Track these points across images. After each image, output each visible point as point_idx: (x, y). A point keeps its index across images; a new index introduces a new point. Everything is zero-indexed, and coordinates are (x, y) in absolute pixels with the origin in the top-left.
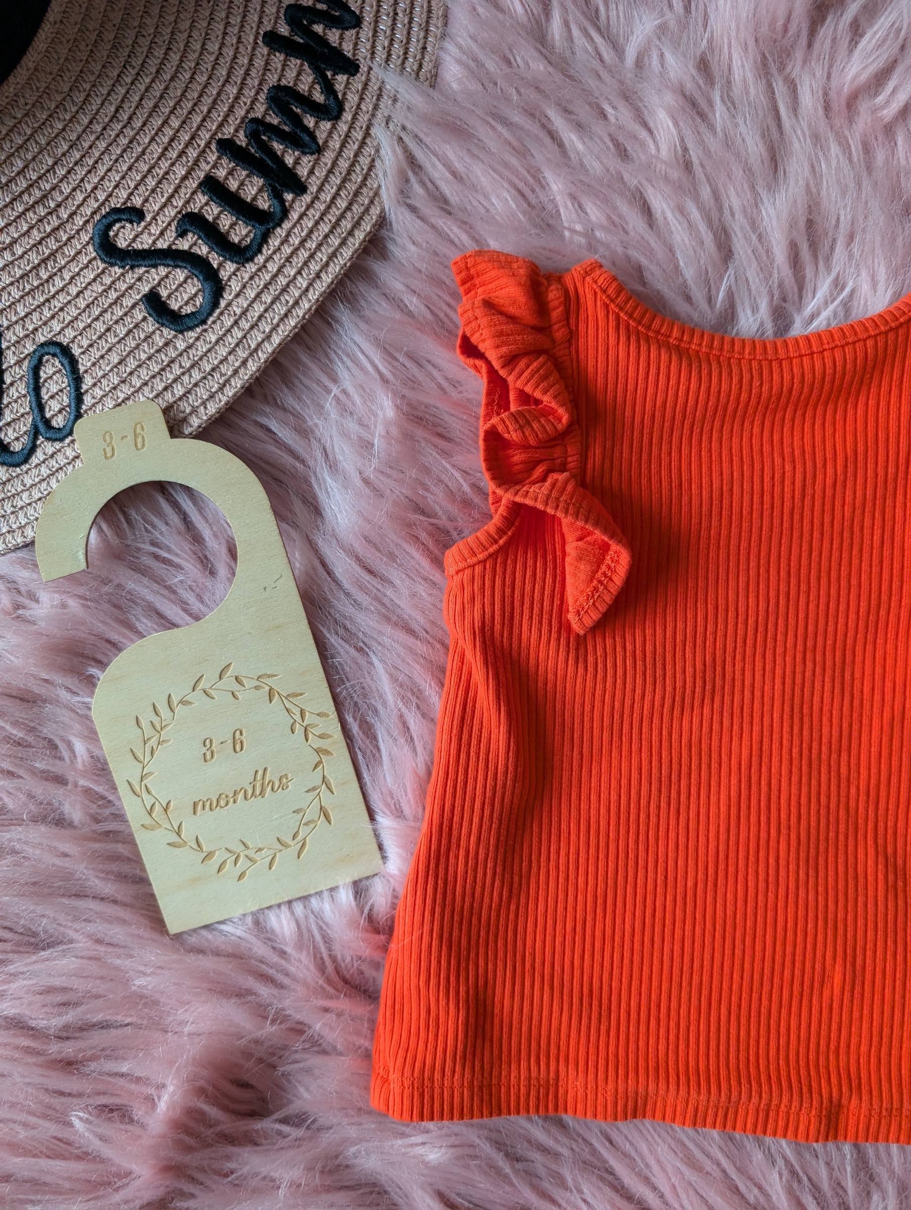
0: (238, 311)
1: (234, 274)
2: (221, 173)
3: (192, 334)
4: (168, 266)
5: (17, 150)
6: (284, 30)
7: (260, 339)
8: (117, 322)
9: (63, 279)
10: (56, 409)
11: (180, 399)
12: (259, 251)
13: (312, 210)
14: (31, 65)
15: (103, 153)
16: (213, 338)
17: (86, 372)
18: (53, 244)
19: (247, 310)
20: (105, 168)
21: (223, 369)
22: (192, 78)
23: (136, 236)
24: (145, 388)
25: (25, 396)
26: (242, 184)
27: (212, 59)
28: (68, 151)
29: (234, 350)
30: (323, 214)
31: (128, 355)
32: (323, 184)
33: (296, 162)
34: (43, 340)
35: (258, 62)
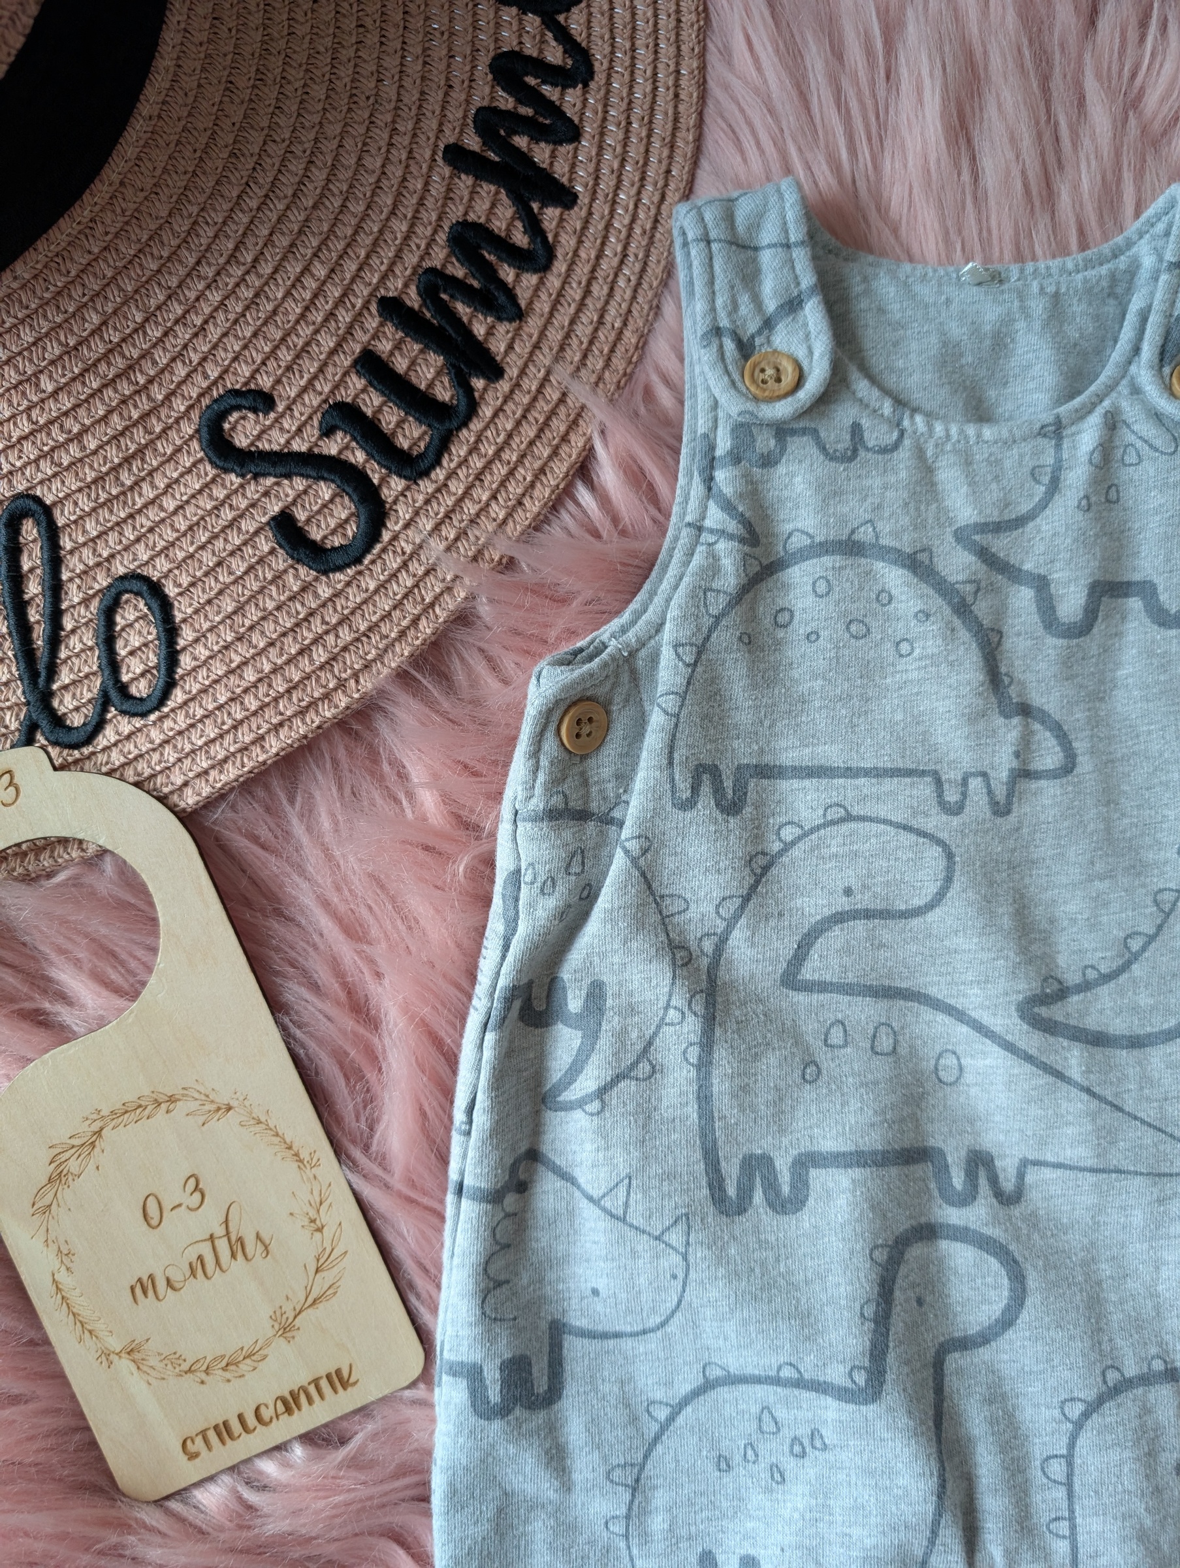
0: (408, 549)
1: (403, 494)
2: (384, 347)
3: (340, 578)
4: (307, 477)
5: (92, 300)
6: (473, 142)
7: (438, 590)
8: (232, 554)
9: (154, 487)
10: (138, 671)
11: (321, 668)
12: (438, 462)
13: (511, 405)
15: (216, 309)
16: (372, 586)
17: (184, 621)
18: (140, 436)
19: (421, 547)
20: (219, 331)
21: (385, 628)
22: (344, 206)
24: (271, 650)
25: (91, 649)
26: (413, 363)
27: (372, 180)
28: (165, 303)
29: (401, 603)
30: (527, 410)
31: (248, 601)
32: (526, 365)
33: (490, 332)
34: (122, 571)
35: (438, 186)
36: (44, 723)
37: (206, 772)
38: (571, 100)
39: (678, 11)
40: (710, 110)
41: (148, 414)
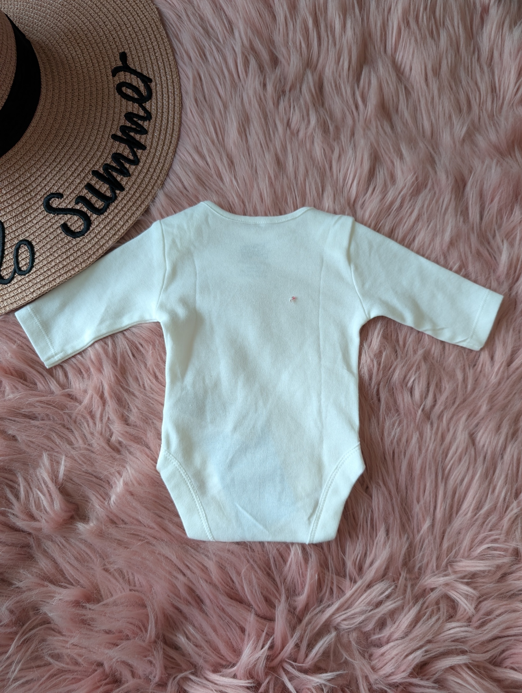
0: (97, 232)
1: (96, 218)
2: (93, 182)
3: (78, 239)
4: (71, 214)
5: (17, 171)
6: (119, 134)
7: (104, 242)
8: (50, 234)
9: (31, 217)
10: (24, 264)
11: (72, 261)
12: (106, 211)
13: (126, 197)
14: (24, 141)
15: (49, 173)
16: (87, 241)
17: (37, 251)
18: (28, 205)
19: (100, 231)
20: (50, 178)
21: (89, 252)
22: (84, 148)
23: (60, 203)
24: (59, 257)
25: (12, 259)
26: (101, 186)
27: (92, 142)
28: (36, 172)
29: (94, 245)
31: (54, 245)
32: (131, 188)
33: (121, 179)
34: (21, 239)
35: (109, 144)
37: (40, 288)
38: (146, 124)
39: (174, 103)
40: (182, 128)
41: (30, 199)
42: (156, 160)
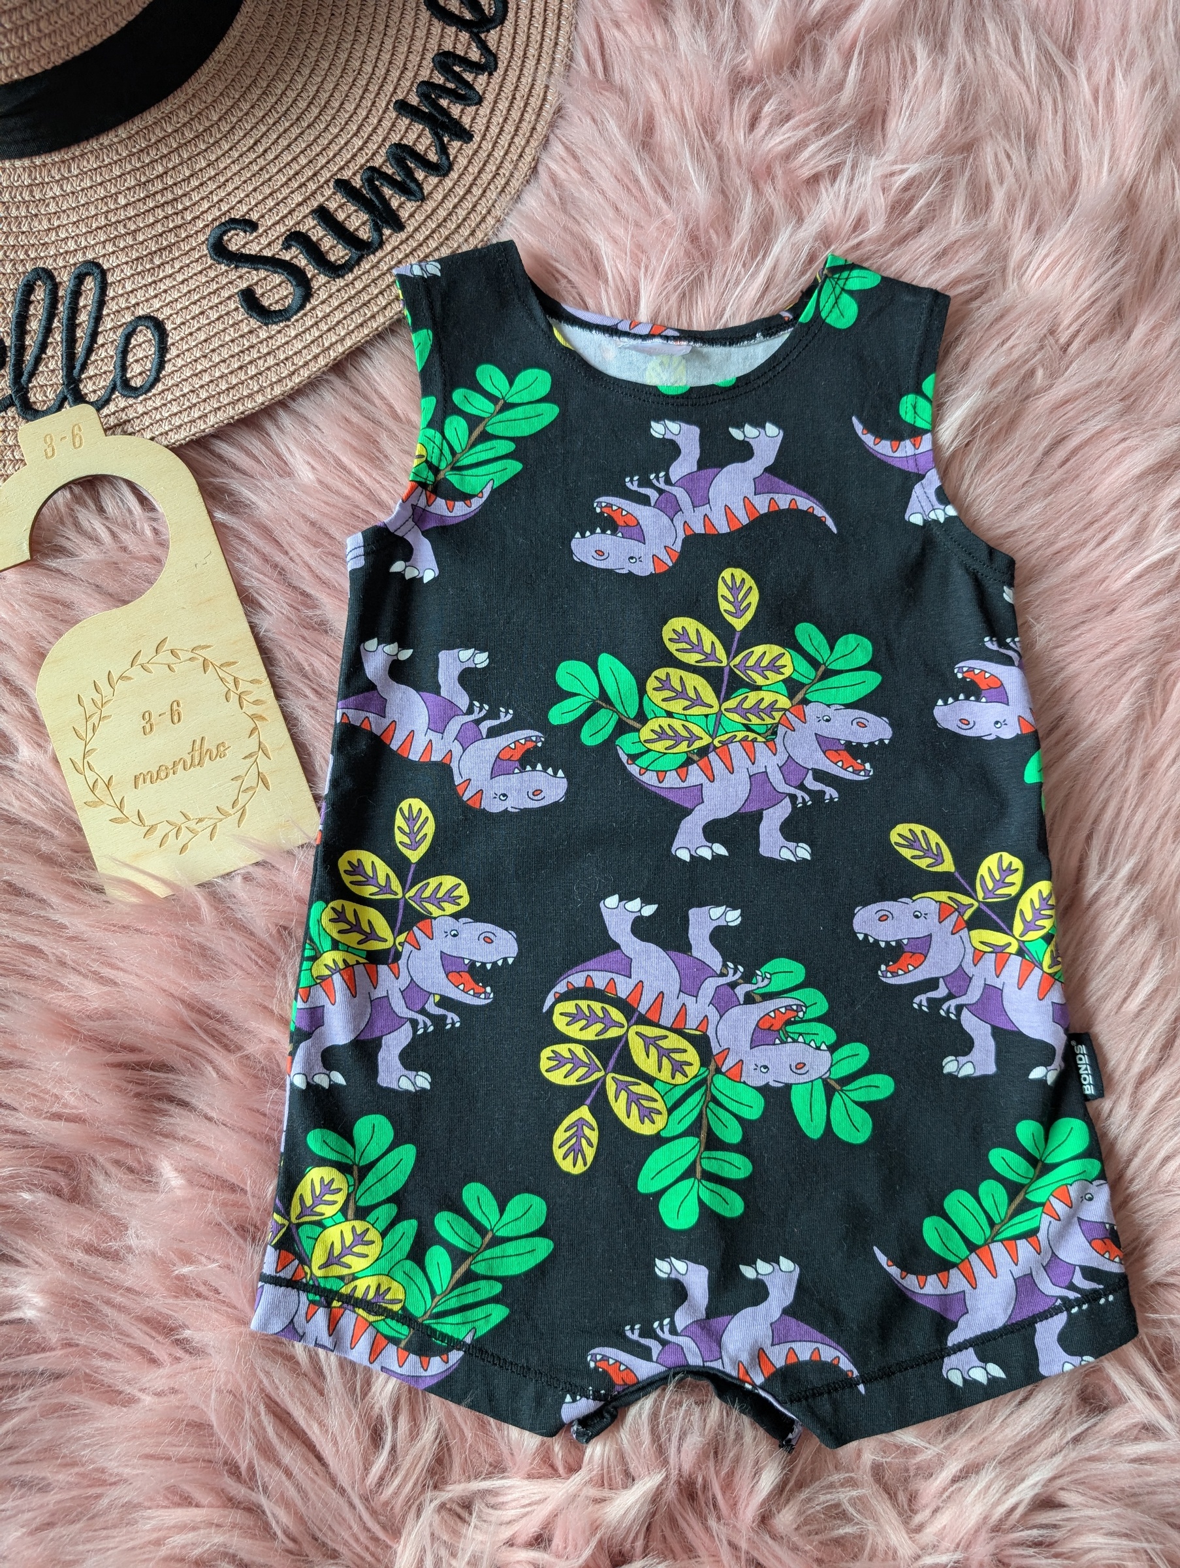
0: (320, 315)
1: (324, 285)
2: (332, 206)
3: (275, 328)
4: (267, 270)
5: (161, 158)
6: (414, 100)
7: (333, 341)
8: (211, 308)
9: (173, 267)
11: (251, 378)
12: (351, 270)
13: (405, 246)
14: (190, 92)
16: (293, 334)
17: (173, 344)
18: (172, 238)
19: (328, 315)
20: (233, 186)
21: (296, 359)
22: (326, 128)
23: (247, 243)
24: (223, 364)
26: (349, 217)
27: (347, 116)
28: (205, 168)
29: (309, 345)
30: (415, 250)
31: (214, 336)
32: (420, 226)
33: (401, 206)
34: (140, 312)
35: (386, 124)
36: (70, 398)
38: (480, 82)
41: (180, 227)
42: (491, 168)
